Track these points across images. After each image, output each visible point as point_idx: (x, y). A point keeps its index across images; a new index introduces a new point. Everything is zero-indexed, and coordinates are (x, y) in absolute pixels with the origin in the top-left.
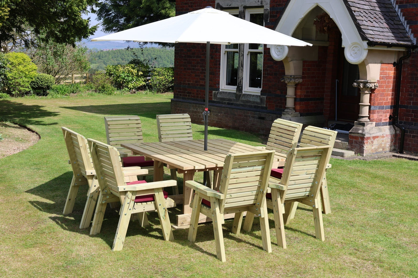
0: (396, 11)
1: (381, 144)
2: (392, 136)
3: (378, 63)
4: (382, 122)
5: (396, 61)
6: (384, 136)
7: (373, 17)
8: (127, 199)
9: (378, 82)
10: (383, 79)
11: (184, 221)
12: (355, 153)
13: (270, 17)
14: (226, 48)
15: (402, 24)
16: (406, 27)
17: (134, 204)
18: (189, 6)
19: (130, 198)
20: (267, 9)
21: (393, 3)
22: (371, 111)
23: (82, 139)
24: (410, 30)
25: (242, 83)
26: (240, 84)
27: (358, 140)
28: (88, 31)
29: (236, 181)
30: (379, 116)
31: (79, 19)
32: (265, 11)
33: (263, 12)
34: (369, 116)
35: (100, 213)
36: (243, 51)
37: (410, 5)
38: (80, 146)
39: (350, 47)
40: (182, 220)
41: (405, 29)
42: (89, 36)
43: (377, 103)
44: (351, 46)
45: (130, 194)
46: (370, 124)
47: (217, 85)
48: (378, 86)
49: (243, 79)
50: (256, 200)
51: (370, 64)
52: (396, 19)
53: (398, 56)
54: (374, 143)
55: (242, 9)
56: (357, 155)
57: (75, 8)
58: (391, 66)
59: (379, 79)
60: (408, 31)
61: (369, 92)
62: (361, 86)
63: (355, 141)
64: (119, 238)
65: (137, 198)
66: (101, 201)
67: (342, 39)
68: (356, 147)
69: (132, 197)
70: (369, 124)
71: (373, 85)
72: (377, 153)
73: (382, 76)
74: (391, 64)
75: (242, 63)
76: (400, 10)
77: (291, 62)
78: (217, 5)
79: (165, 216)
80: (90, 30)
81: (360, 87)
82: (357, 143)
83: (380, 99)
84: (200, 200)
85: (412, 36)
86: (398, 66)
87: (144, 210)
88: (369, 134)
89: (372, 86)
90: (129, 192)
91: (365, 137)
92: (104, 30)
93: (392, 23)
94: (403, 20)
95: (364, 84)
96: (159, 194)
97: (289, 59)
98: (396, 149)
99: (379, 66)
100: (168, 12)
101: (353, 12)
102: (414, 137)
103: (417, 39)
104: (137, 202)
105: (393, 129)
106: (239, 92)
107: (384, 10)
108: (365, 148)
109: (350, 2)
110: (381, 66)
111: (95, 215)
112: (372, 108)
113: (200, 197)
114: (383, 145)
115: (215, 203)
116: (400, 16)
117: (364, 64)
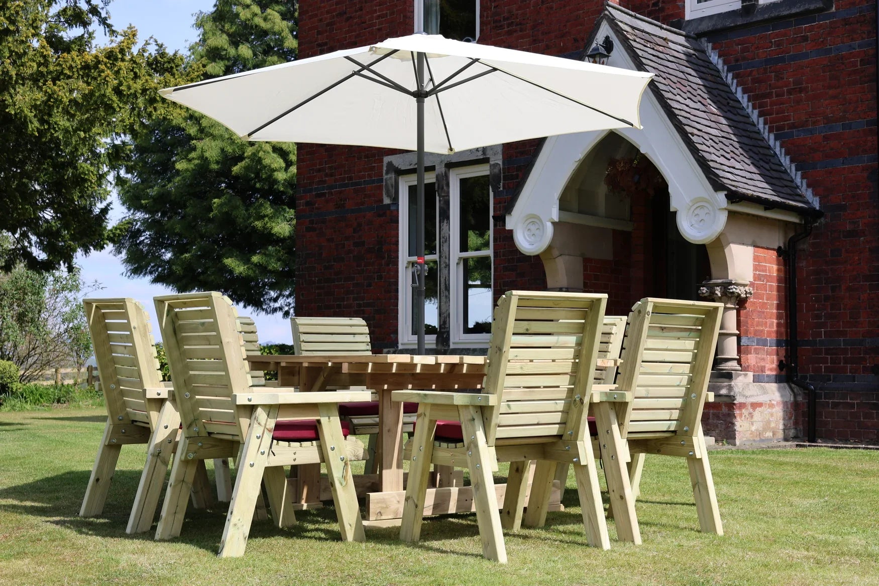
0: (770, 146)
1: (769, 422)
2: (789, 406)
3: (747, 245)
4: (767, 373)
5: (782, 245)
6: (773, 405)
7: (729, 152)
8: (256, 425)
9: (752, 284)
10: (760, 280)
11: (383, 508)
12: (716, 441)
13: (503, 180)
14: (409, 256)
15: (785, 172)
16: (796, 175)
17: (272, 441)
18: (326, 175)
19: (263, 423)
20: (497, 164)
21: (762, 131)
22: (742, 348)
23: (136, 309)
24: (805, 181)
25: (447, 326)
26: (445, 328)
27: (721, 410)
28: (106, 235)
29: (521, 368)
30: (758, 360)
31: (92, 188)
32: (492, 168)
33: (488, 173)
34: (738, 357)
35: (179, 486)
36: (448, 257)
37: (799, 131)
38: (132, 327)
39: (689, 209)
40: (380, 505)
41: (792, 181)
42: (107, 245)
43: (752, 332)
44: (691, 206)
45: (261, 413)
46: (743, 376)
47: (392, 335)
48: (752, 292)
49: (449, 317)
50: (563, 426)
51: (732, 245)
52: (772, 160)
53: (786, 233)
54: (755, 418)
55: (443, 170)
56: (720, 444)
57: (83, 166)
58: (773, 255)
59: (752, 280)
60: (799, 184)
61: (734, 305)
62: (717, 292)
63: (714, 414)
64: (235, 525)
65: (279, 427)
66: (184, 454)
67: (668, 194)
68: (717, 426)
69: (268, 423)
70: (740, 375)
71: (742, 289)
72: (762, 441)
73: (758, 273)
74: (773, 249)
75: (447, 283)
76: (778, 143)
77: (560, 257)
78: (387, 167)
79: (344, 477)
80: (110, 233)
81: (715, 296)
82: (718, 418)
83: (758, 324)
84: (430, 430)
85: (809, 194)
86: (786, 255)
87: (295, 460)
88: (744, 396)
89: (740, 291)
90: (259, 410)
91: (735, 402)
92: (129, 274)
93: (767, 166)
94: (788, 162)
95: (723, 288)
96: (329, 421)
97: (556, 252)
98: (799, 435)
99: (750, 249)
100: (268, 225)
101: (690, 135)
102: (836, 405)
103: (820, 198)
104: (279, 439)
105: (789, 390)
106: (443, 345)
107: (746, 141)
108: (737, 428)
109: (681, 116)
110: (755, 252)
111: (169, 489)
112: (744, 341)
113: (431, 421)
114: (773, 425)
115: (474, 419)
116: (779, 156)
117: (719, 243)
